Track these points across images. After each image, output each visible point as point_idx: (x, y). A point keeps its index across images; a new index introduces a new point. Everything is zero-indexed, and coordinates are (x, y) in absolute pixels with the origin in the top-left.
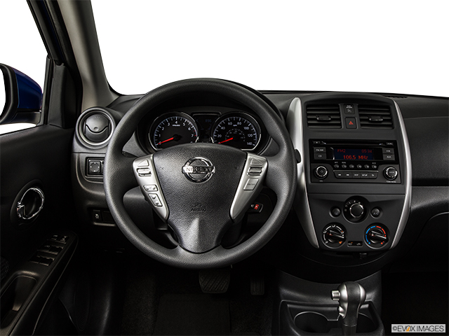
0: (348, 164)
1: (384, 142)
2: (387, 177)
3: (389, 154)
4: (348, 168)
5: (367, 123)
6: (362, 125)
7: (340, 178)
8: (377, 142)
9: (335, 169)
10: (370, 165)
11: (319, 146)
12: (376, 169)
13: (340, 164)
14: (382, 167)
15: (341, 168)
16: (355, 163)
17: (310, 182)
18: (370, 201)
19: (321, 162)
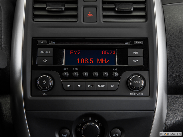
0: (80, 72)
1: (132, 40)
2: (131, 88)
3: (136, 56)
4: (81, 77)
5: (112, 13)
6: (105, 16)
7: (69, 90)
8: (123, 40)
9: (63, 77)
10: (111, 72)
11: (45, 46)
12: (118, 78)
13: (71, 71)
14: (126, 75)
15: (71, 77)
16: (91, 70)
17: (29, 96)
18: (107, 119)
19: (45, 68)
